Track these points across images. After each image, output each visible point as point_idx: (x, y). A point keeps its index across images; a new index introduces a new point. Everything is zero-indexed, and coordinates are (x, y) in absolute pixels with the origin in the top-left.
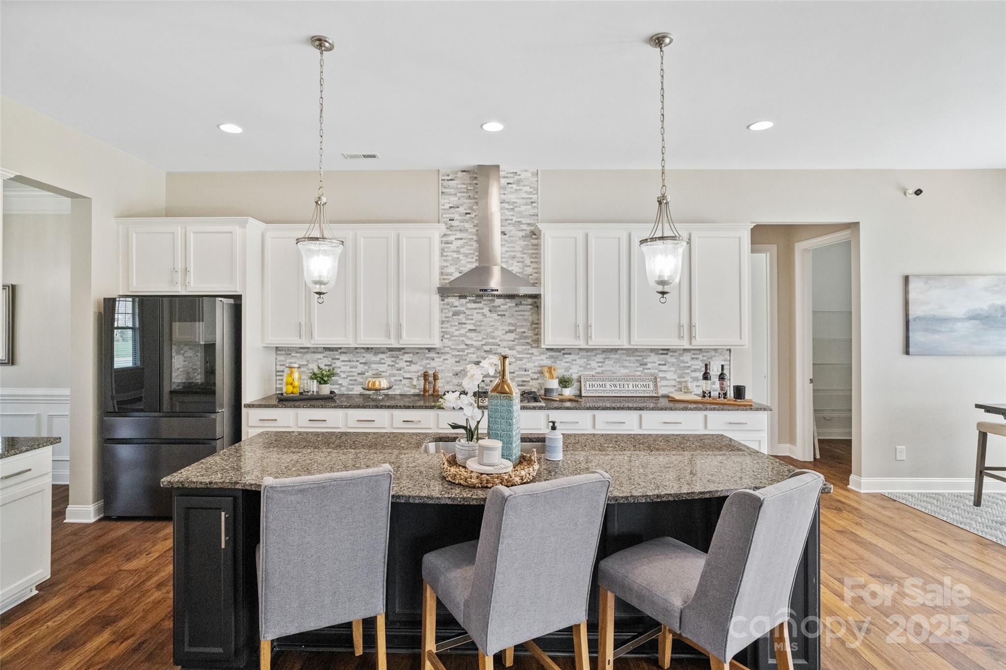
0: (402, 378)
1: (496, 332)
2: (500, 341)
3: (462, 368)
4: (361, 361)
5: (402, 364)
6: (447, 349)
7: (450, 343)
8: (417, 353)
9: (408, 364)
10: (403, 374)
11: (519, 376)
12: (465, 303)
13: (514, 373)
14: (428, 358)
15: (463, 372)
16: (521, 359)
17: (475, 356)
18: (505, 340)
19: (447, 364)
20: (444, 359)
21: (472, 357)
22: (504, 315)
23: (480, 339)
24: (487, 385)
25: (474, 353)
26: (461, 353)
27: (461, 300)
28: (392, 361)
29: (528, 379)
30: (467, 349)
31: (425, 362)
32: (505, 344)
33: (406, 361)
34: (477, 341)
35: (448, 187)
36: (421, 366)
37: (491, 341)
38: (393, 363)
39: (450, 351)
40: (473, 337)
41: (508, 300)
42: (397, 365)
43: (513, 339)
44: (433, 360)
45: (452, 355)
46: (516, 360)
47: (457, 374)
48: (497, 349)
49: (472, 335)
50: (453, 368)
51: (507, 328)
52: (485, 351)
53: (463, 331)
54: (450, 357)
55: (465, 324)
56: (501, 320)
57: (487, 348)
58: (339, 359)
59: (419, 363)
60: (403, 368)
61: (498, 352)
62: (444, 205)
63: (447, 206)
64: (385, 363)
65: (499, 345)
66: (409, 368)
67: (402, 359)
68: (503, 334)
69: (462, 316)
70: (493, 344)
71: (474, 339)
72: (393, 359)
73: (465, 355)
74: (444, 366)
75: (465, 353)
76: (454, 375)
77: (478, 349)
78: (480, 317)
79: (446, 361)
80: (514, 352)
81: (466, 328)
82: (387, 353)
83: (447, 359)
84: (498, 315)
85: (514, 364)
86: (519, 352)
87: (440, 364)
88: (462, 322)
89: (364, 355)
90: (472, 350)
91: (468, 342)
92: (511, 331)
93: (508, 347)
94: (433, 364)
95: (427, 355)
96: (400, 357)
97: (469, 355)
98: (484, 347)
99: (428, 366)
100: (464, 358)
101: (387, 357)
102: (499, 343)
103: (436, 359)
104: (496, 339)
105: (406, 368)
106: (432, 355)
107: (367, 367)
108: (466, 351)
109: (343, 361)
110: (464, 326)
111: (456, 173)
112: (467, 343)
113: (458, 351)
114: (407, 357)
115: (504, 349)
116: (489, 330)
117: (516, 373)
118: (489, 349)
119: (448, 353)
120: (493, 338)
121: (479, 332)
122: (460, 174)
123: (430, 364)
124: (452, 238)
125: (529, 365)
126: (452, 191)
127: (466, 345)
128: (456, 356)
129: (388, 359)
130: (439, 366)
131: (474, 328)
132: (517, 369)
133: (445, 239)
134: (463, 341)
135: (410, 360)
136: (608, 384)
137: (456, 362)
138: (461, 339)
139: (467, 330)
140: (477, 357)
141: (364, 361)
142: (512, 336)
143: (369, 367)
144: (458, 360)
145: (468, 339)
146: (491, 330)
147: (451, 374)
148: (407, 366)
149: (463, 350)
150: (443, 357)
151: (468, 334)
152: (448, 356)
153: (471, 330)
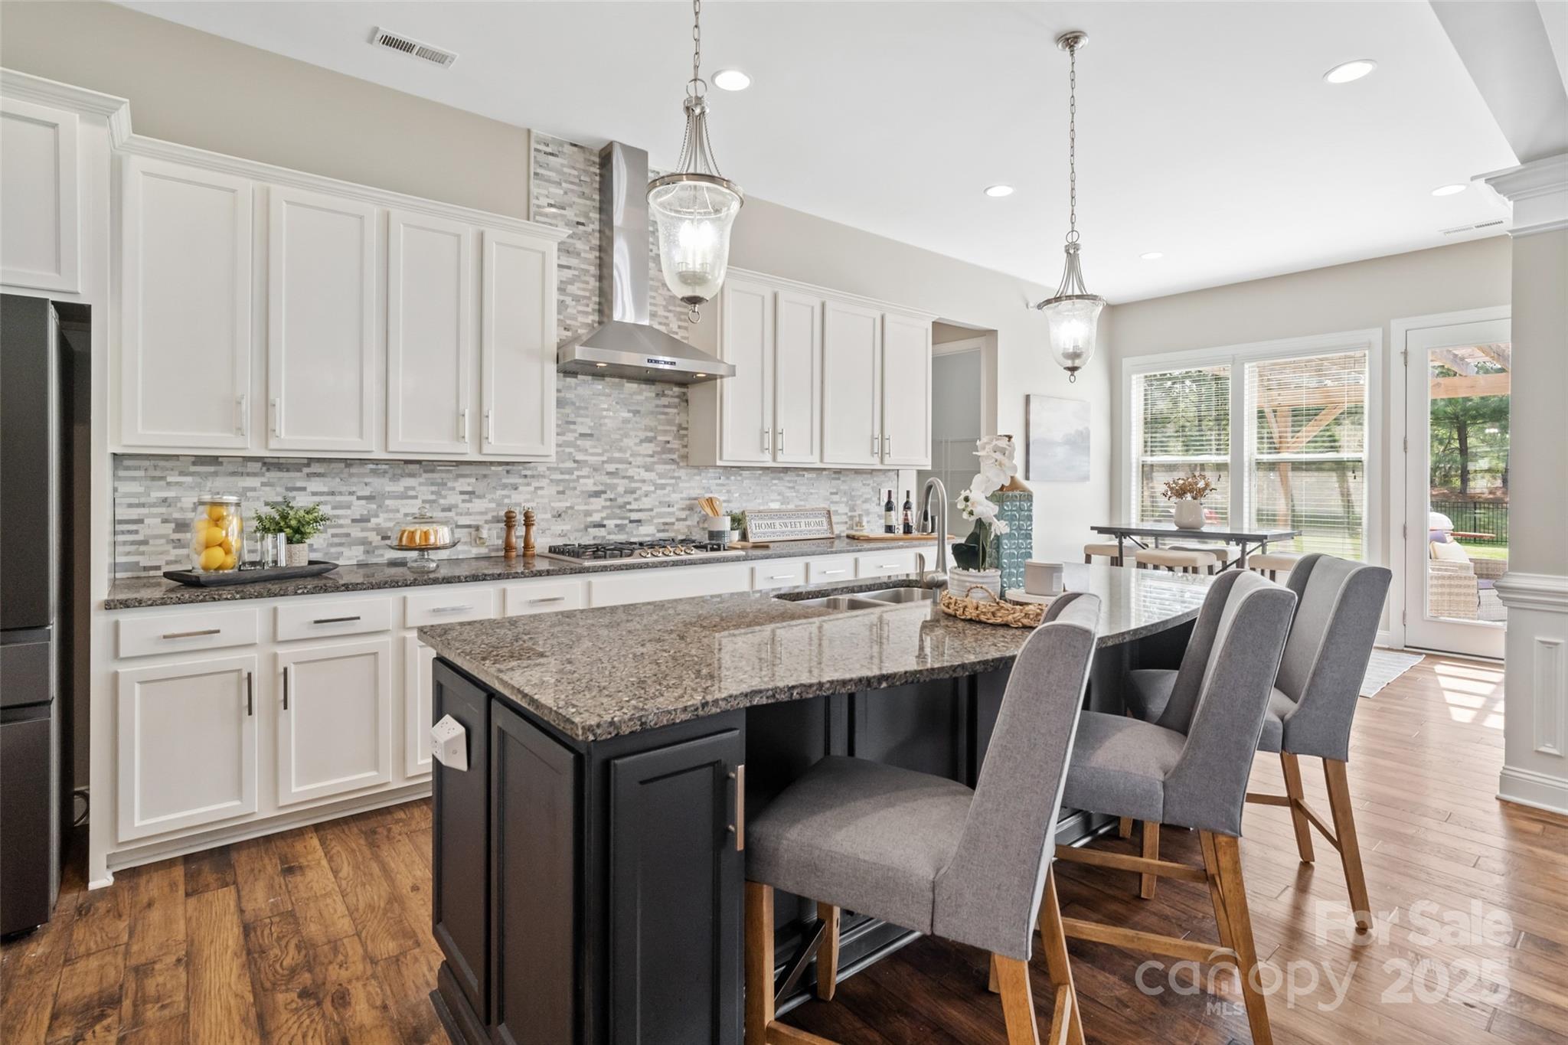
0: (453, 526)
1: (625, 440)
2: (631, 455)
3: (568, 505)
4: (359, 494)
5: (453, 498)
6: (542, 469)
8: (485, 476)
9: (466, 497)
10: (456, 518)
11: (660, 515)
12: (573, 385)
13: (652, 510)
14: (505, 486)
15: (570, 511)
16: (663, 487)
17: (590, 481)
18: (640, 455)
19: (542, 497)
20: (537, 488)
21: (586, 484)
22: (638, 412)
23: (599, 451)
24: (609, 534)
25: (588, 477)
26: (567, 477)
27: (568, 380)
28: (433, 493)
29: (673, 520)
30: (577, 469)
31: (500, 493)
32: (639, 460)
33: (462, 493)
34: (593, 454)
35: (547, 167)
36: (491, 501)
37: (617, 455)
38: (433, 497)
39: (548, 473)
40: (588, 447)
41: (643, 386)
42: (442, 501)
43: (651, 453)
44: (516, 489)
45: (552, 480)
46: (656, 489)
47: (560, 515)
48: (627, 470)
49: (586, 443)
50: (552, 504)
51: (642, 435)
52: (608, 473)
53: (570, 437)
54: (548, 485)
55: (574, 423)
56: (634, 419)
57: (611, 468)
58: (304, 489)
59: (489, 496)
60: (456, 506)
61: (628, 475)
62: (537, 198)
63: (544, 201)
64: (416, 497)
65: (630, 463)
66: (468, 505)
67: (453, 489)
68: (636, 444)
71: (591, 451)
72: (434, 488)
73: (574, 481)
74: (537, 500)
75: (574, 477)
76: (554, 517)
77: (595, 470)
79: (540, 492)
80: (651, 476)
81: (574, 431)
82: (421, 476)
83: (541, 488)
84: (629, 411)
85: (653, 495)
86: (661, 476)
87: (529, 496)
88: (570, 419)
89: (367, 480)
90: (585, 471)
91: (580, 457)
92: (649, 440)
93: (643, 467)
94: (521, 497)
95: (504, 481)
96: (450, 484)
97: (581, 481)
98: (606, 466)
99: (506, 501)
100: (571, 485)
101: (421, 484)
102: (631, 459)
103: (521, 488)
104: (625, 452)
105: (462, 505)
107: (374, 506)
108: (576, 473)
109: (314, 494)
110: (572, 427)
111: (561, 144)
112: (577, 458)
113: (562, 473)
114: (463, 484)
115: (637, 470)
116: (614, 436)
117: (655, 511)
118: (614, 470)
119: (543, 476)
120: (621, 450)
121: (598, 440)
122: (568, 149)
123: (509, 497)
125: (675, 497)
126: (552, 175)
127: (575, 461)
128: (558, 482)
129: (424, 488)
130: (527, 501)
131: (589, 432)
132: (657, 503)
134: (570, 454)
135: (470, 489)
136: (777, 522)
137: (559, 493)
138: (568, 450)
139: (577, 435)
140: (595, 484)
141: (367, 493)
142: (650, 449)
143: (380, 506)
144: (561, 489)
145: (580, 451)
146: (618, 437)
147: (549, 516)
148: (464, 501)
149: (570, 472)
150: (535, 484)
151: (579, 442)
152: (544, 482)
153: (582, 435)
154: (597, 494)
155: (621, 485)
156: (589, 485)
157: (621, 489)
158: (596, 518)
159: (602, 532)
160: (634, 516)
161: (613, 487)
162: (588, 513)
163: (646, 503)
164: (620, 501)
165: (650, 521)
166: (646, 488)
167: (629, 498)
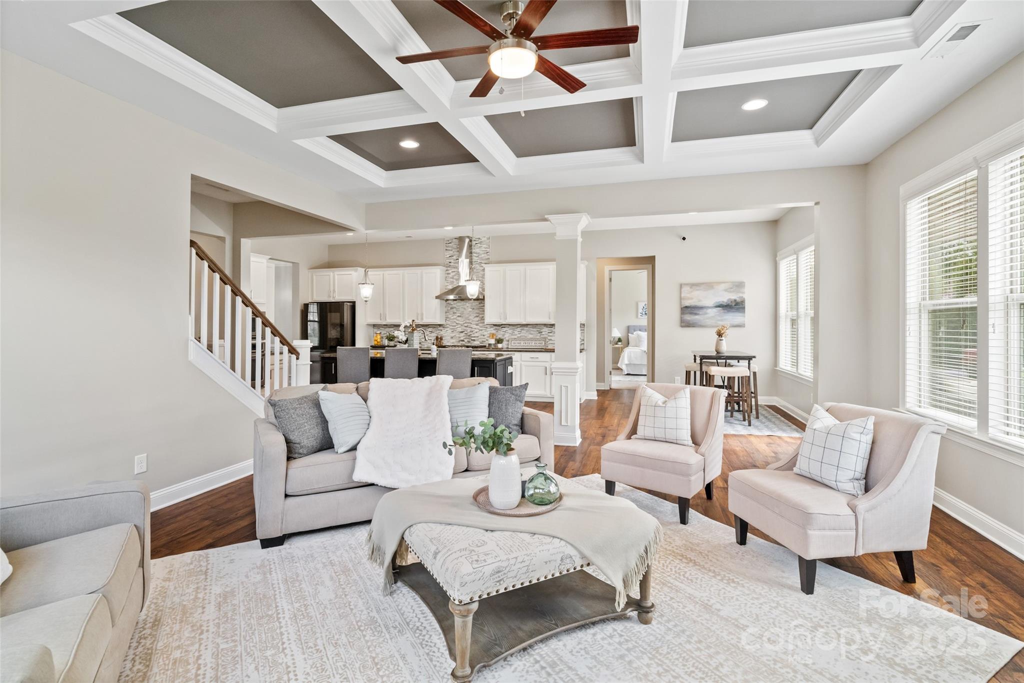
3: (454, 335)
5: (426, 333)
6: (448, 326)
7: (449, 323)
8: (435, 328)
11: (480, 338)
14: (438, 330)
15: (455, 337)
16: (482, 330)
18: (474, 321)
19: (448, 332)
22: (473, 308)
25: (459, 327)
32: (474, 323)
34: (461, 321)
35: (449, 247)
43: (480, 320)
44: (441, 330)
45: (450, 328)
46: (479, 331)
48: (470, 325)
49: (459, 318)
50: (450, 335)
51: (475, 315)
53: (455, 317)
57: (466, 325)
59: (435, 333)
61: (471, 327)
62: (446, 256)
63: (448, 256)
65: (471, 323)
67: (428, 331)
69: (454, 310)
70: (469, 323)
76: (451, 338)
77: (462, 325)
78: (463, 310)
80: (478, 327)
86: (481, 327)
87: (445, 332)
88: (455, 312)
91: (457, 322)
92: (477, 316)
94: (441, 333)
95: (438, 328)
98: (464, 324)
100: (455, 329)
103: (443, 331)
106: (441, 328)
108: (457, 326)
110: (455, 314)
111: (452, 239)
113: (452, 326)
114: (430, 329)
116: (467, 316)
120: (469, 320)
121: (463, 317)
122: (454, 240)
124: (450, 271)
125: (485, 333)
126: (450, 248)
128: (452, 329)
131: (460, 315)
133: (447, 272)
136: (522, 342)
137: (452, 331)
138: (454, 320)
140: (462, 329)
142: (477, 319)
145: (458, 320)
149: (455, 326)
150: (446, 329)
151: (457, 318)
152: (448, 329)
153: (458, 316)
154: (462, 332)
155: (469, 330)
156: (460, 330)
157: (469, 331)
158: (462, 339)
159: (463, 343)
160: (473, 339)
161: (467, 330)
162: (460, 337)
163: (476, 335)
164: (469, 334)
165: (478, 340)
166: (476, 331)
167: (471, 333)
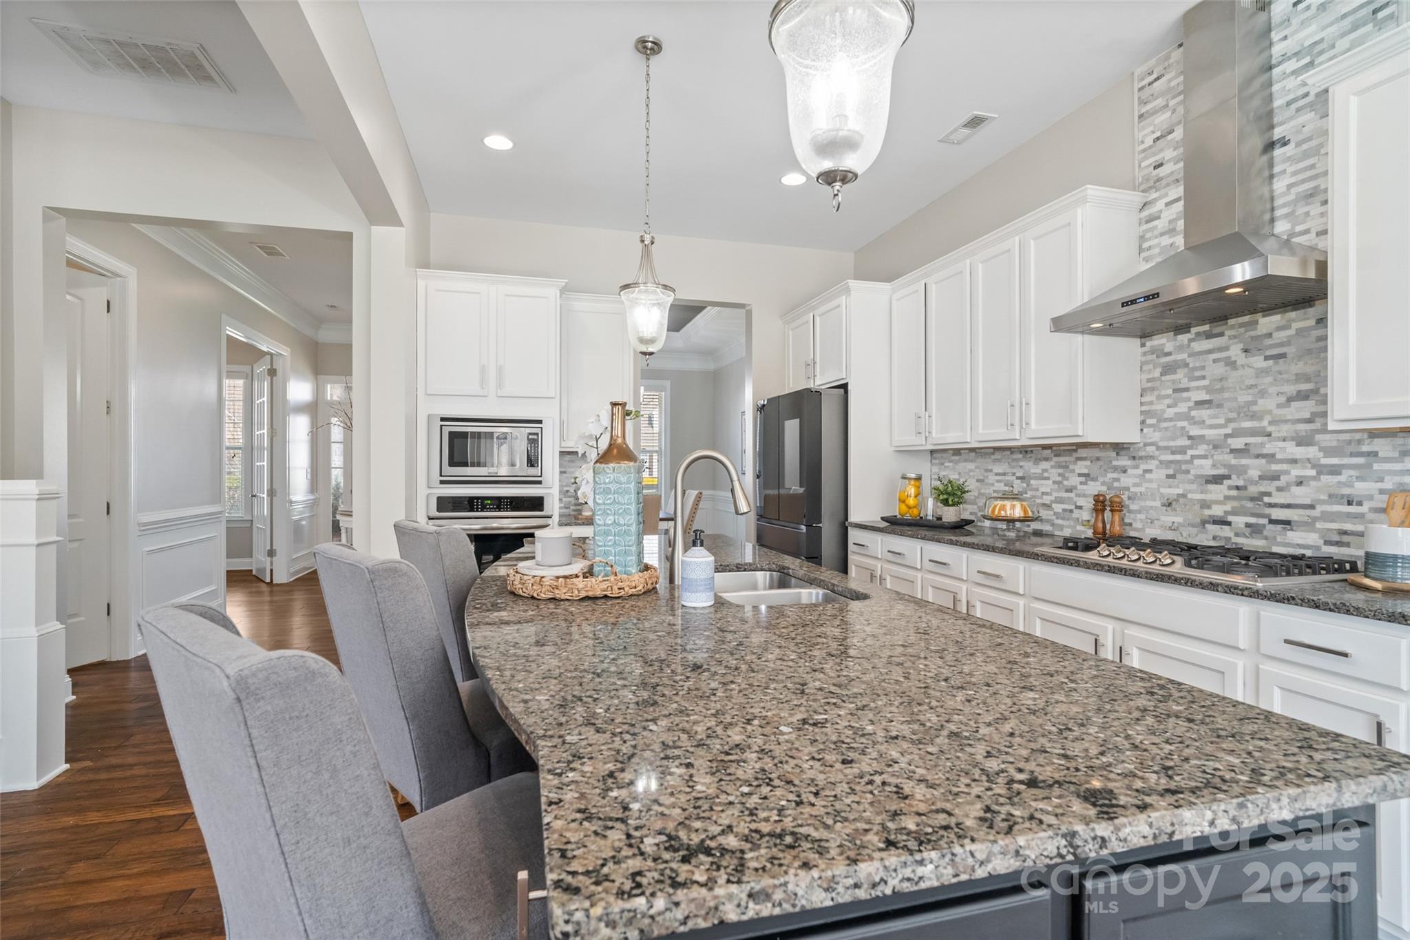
0: (1073, 507)
1: (1261, 402)
2: (1271, 423)
3: (1180, 491)
4: (1018, 475)
5: (1074, 480)
6: (1151, 449)
7: (1155, 436)
8: (1098, 459)
9: (1083, 479)
10: (1076, 499)
12: (1186, 342)
13: (1312, 507)
14: (1115, 469)
15: (1181, 500)
17: (1208, 462)
18: (1286, 421)
19: (1151, 481)
20: (1146, 471)
21: (1201, 467)
22: (1283, 356)
23: (1222, 421)
24: (1237, 535)
25: (1205, 457)
26: (1178, 457)
27: (1180, 337)
28: (1060, 475)
30: (1191, 447)
31: (1111, 475)
32: (1285, 430)
33: (1080, 475)
34: (1211, 427)
36: (1103, 484)
37: (1247, 424)
38: (1059, 479)
39: (1157, 453)
40: (1205, 418)
41: (1293, 315)
42: (1065, 483)
43: (1307, 415)
44: (1125, 472)
45: (1161, 462)
46: (1319, 473)
47: (1170, 504)
48: (1262, 445)
49: (1204, 413)
50: (1162, 490)
51: (1291, 389)
52: (1232, 451)
53: (1182, 408)
54: (1157, 467)
55: (1187, 390)
56: (1276, 368)
57: (1237, 443)
58: (991, 471)
59: (1101, 479)
60: (1075, 488)
61: (1265, 451)
62: (1143, 142)
63: (1149, 141)
64: (1048, 478)
65: (1269, 435)
66: (1084, 487)
67: (1073, 471)
68: (1279, 406)
69: (1180, 375)
70: (1254, 433)
71: (1208, 422)
72: (1060, 471)
73: (1187, 462)
74: (1146, 485)
75: (1188, 457)
76: (1164, 505)
77: (1215, 447)
78: (1220, 370)
79: (1148, 476)
80: (1311, 452)
81: (1189, 399)
82: (1051, 459)
83: (1149, 471)
84: (1267, 358)
85: (1313, 483)
87: (1137, 480)
88: (1181, 386)
89: (1021, 464)
90: (1202, 449)
91: (1195, 431)
93: (1293, 439)
94: (1126, 481)
95: (1115, 463)
96: (1071, 467)
97: (1196, 462)
98: (1230, 441)
99: (1116, 484)
100: (1184, 467)
101: (1052, 467)
102: (1269, 429)
103: (1130, 471)
104: (1261, 419)
105: (1079, 487)
106: (1123, 461)
107: (1025, 485)
108: (1190, 452)
109: (997, 474)
110: (1185, 395)
111: (1167, 57)
112: (1191, 433)
113: (1173, 453)
114: (1082, 467)
115: (1281, 444)
116: (1244, 398)
117: (1320, 508)
118: (1243, 447)
119: (1152, 457)
120: (1254, 416)
121: (1220, 406)
122: (1175, 57)
123: (1118, 480)
124: (1160, 205)
126: (1159, 103)
127: (1190, 438)
128: (1168, 464)
129: (1054, 471)
130: (1135, 485)
131: (1207, 397)
132: (1324, 497)
133: (1145, 213)
134: (1183, 428)
135: (1086, 471)
137: (1168, 476)
138: (1181, 424)
139: (1191, 404)
140: (1214, 466)
141: (1021, 474)
142: (1292, 408)
143: (1028, 485)
144: (1171, 472)
145: (1195, 423)
146: (1250, 398)
147: (1158, 504)
148: (1081, 483)
149: (1182, 450)
150: (1143, 466)
151: (1193, 413)
152: (1152, 465)
153: (1200, 404)
154: (1217, 480)
155: (1254, 468)
156: (1206, 467)
157: (1254, 474)
158: (1217, 511)
159: (1226, 532)
160: (1277, 514)
161: (1242, 471)
162: (1205, 505)
163: (1300, 495)
164: (1253, 490)
165: (1309, 525)
166: (1296, 472)
167: (1265, 486)
